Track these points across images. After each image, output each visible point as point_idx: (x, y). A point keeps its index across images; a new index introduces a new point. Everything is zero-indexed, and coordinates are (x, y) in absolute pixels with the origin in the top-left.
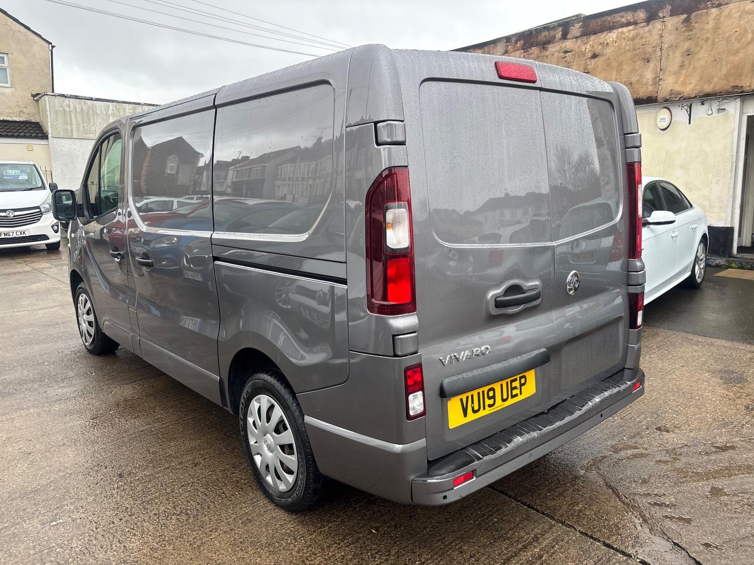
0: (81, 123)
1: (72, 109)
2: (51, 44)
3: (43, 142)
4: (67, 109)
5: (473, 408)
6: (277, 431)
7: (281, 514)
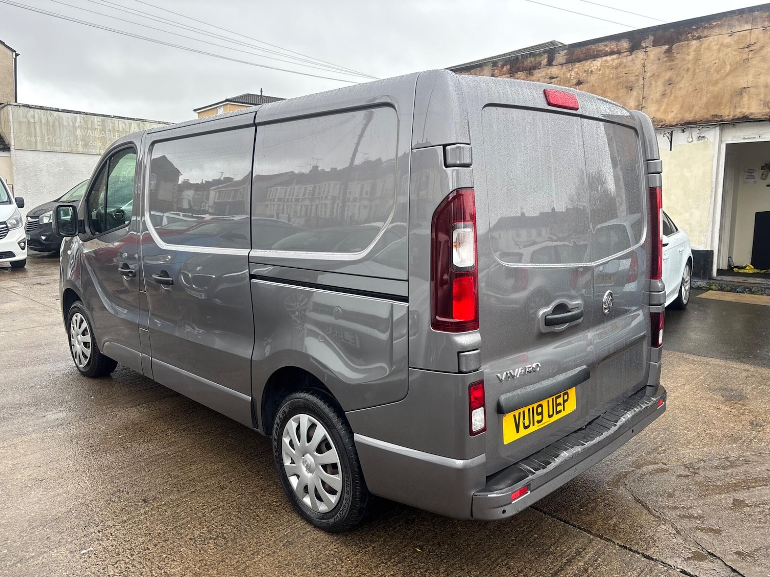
0: (46, 134)
1: (36, 119)
2: (15, 51)
3: (5, 154)
4: (32, 120)
5: (524, 424)
6: (319, 450)
7: (321, 535)
